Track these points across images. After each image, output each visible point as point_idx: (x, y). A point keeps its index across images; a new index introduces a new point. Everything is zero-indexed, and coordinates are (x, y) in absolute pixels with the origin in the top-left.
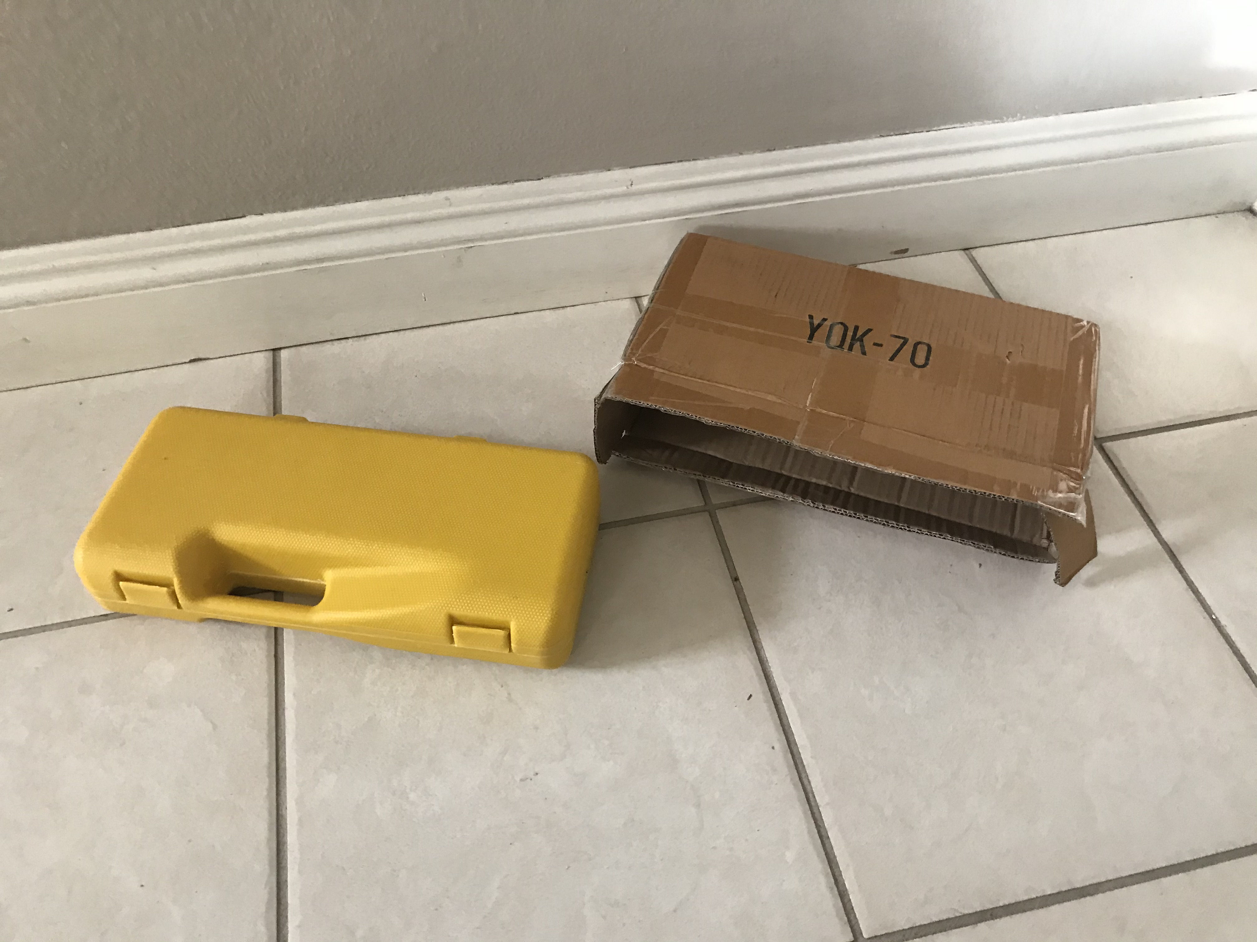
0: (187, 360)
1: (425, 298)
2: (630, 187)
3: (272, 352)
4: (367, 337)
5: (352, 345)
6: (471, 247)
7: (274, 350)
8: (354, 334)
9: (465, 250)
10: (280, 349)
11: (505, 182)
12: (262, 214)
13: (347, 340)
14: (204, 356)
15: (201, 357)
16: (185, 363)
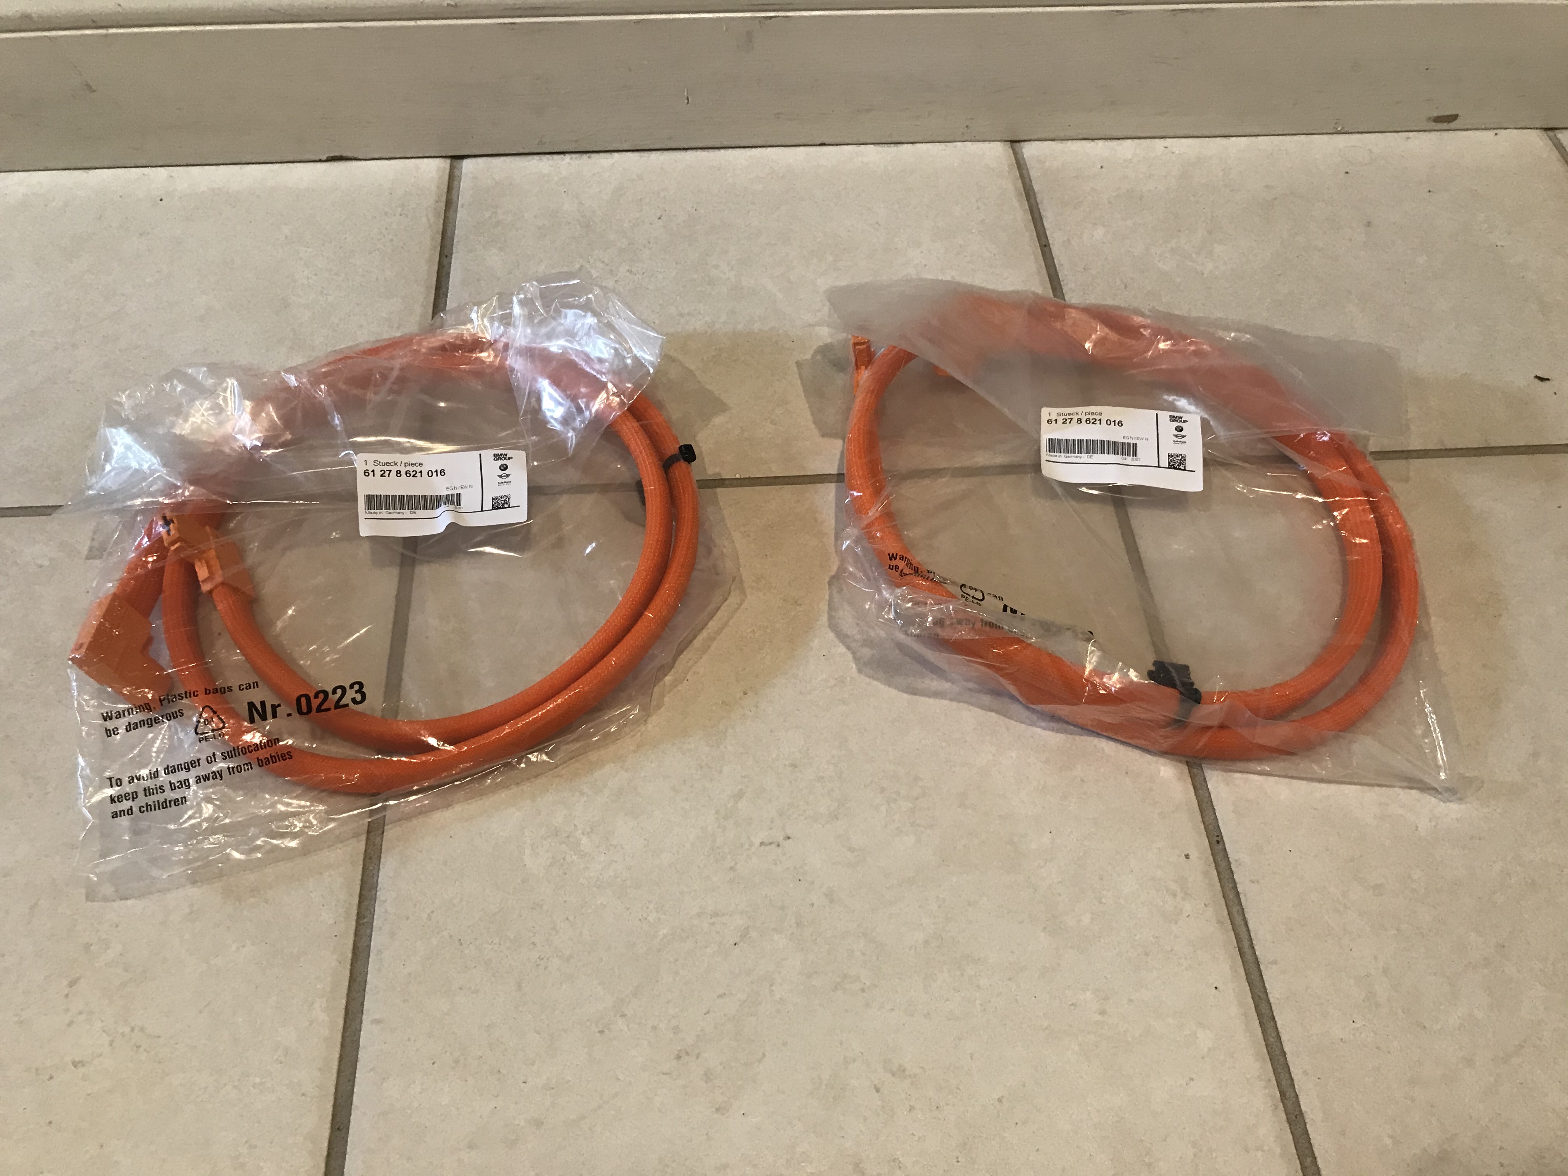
0: (324, 158)
1: (688, 99)
3: (448, 161)
4: (591, 155)
5: (569, 163)
6: (771, 17)
7: (452, 157)
8: (575, 146)
9: (760, 22)
10: (460, 158)
13: (562, 156)
14: (349, 154)
15: (344, 155)
16: (320, 161)
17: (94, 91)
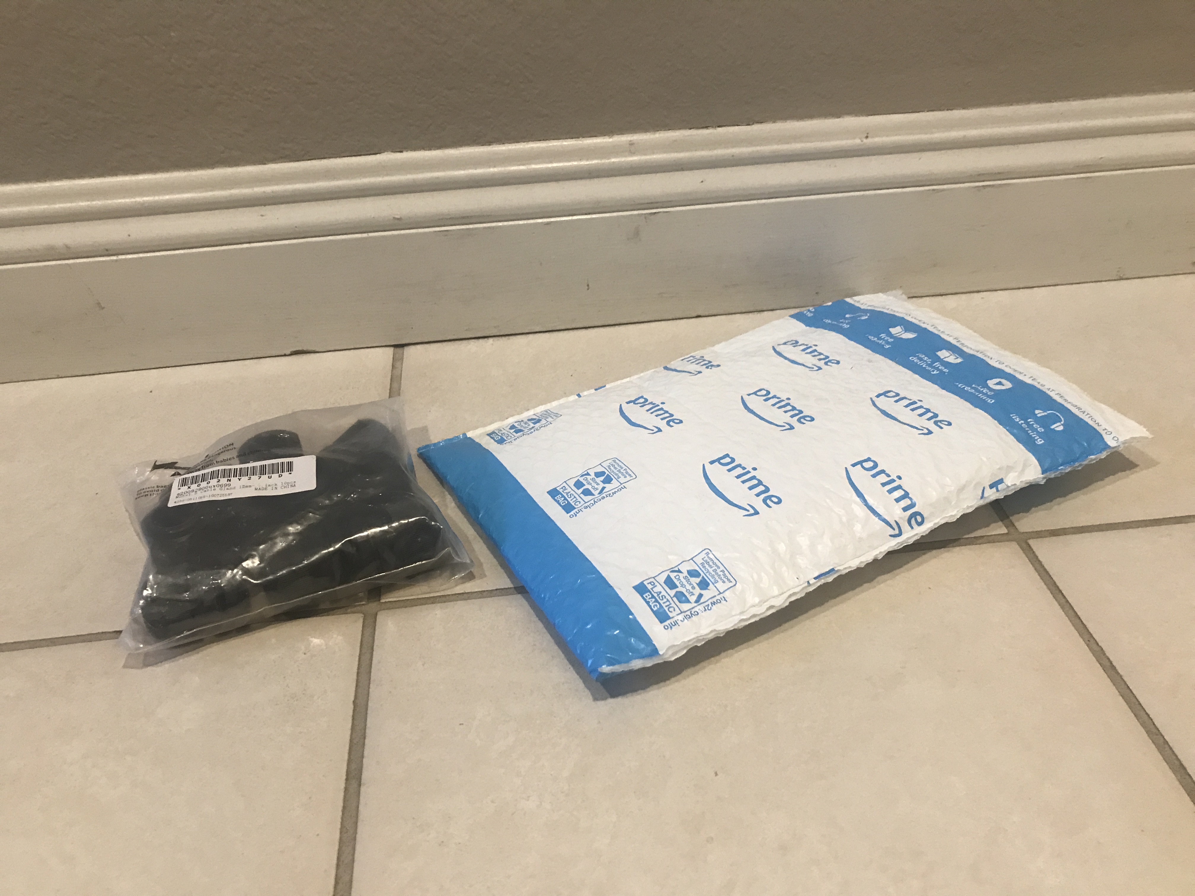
0: (288, 352)
1: (588, 285)
2: (865, 140)
3: (392, 349)
4: (511, 337)
5: (492, 345)
6: (655, 213)
7: (396, 346)
8: (495, 332)
9: (645, 218)
10: (403, 346)
11: (707, 127)
12: (401, 152)
13: (486, 339)
14: (310, 348)
15: (305, 349)
16: (285, 355)
17: (103, 308)
